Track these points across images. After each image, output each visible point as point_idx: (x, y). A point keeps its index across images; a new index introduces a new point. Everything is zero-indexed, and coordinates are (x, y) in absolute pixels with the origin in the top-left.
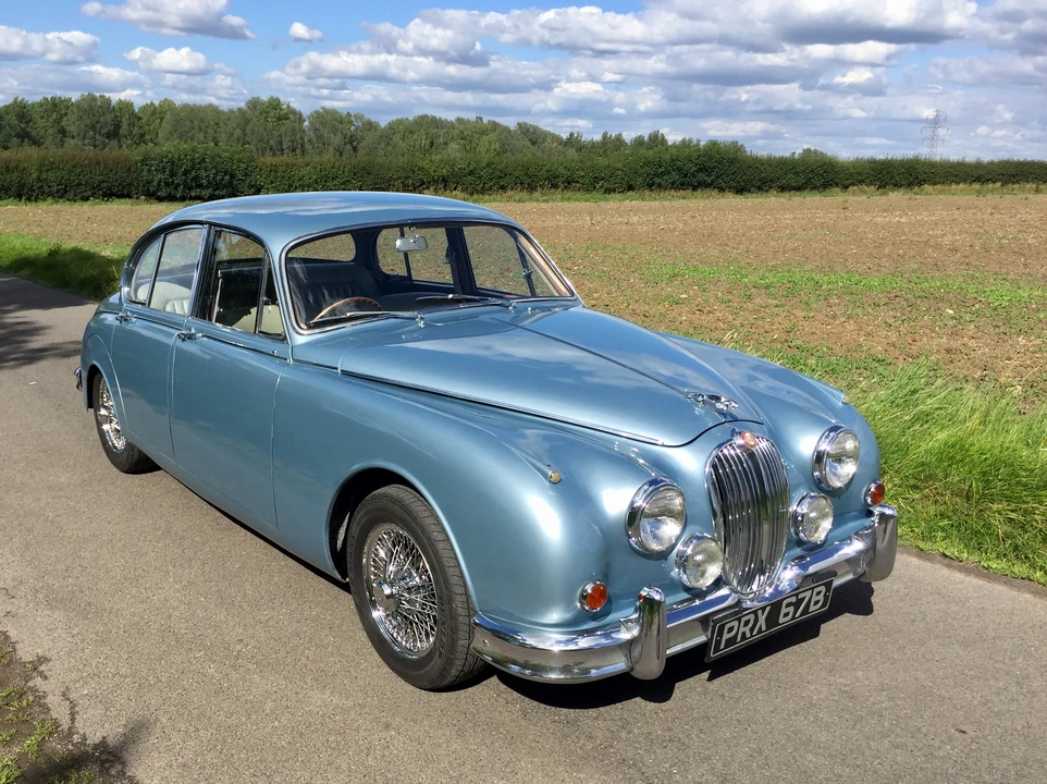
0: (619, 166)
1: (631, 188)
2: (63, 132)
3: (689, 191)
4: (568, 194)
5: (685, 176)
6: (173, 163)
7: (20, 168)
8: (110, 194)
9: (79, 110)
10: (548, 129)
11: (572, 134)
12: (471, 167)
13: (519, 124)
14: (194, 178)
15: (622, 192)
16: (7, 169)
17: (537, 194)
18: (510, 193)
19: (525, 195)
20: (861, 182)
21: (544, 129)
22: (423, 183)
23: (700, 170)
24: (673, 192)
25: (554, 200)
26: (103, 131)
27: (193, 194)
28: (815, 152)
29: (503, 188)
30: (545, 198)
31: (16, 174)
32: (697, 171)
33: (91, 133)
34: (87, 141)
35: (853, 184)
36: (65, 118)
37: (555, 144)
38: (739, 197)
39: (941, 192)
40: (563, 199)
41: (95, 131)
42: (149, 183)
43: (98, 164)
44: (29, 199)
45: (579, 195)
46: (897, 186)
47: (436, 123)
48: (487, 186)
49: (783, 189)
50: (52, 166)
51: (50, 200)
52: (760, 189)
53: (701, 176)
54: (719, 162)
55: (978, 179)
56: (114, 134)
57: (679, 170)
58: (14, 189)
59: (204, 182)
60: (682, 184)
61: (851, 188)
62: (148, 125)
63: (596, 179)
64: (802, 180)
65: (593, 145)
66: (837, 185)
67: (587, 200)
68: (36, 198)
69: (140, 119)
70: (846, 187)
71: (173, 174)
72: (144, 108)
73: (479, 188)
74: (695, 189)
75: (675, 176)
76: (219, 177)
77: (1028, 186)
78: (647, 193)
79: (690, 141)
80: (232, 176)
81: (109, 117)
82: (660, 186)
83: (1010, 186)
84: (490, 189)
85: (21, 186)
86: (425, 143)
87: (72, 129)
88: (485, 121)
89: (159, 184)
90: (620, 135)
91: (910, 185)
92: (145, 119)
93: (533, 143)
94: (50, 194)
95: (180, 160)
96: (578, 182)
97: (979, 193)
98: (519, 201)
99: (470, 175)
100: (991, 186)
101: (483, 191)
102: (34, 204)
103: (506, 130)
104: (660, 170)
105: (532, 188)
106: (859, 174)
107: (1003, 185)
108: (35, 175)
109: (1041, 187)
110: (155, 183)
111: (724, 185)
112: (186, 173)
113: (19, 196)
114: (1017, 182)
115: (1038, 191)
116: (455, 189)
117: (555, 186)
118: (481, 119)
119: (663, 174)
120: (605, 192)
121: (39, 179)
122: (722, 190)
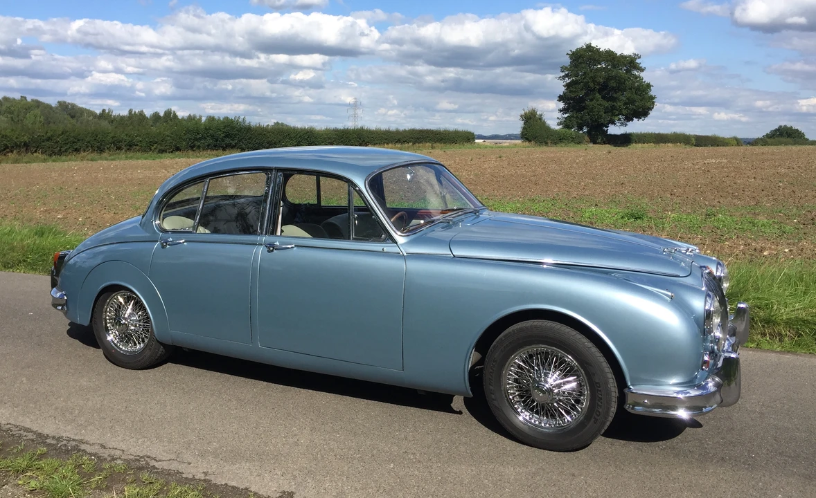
1: (178, 149)
3: (220, 151)
4: (131, 154)
5: (217, 140)
10: (84, 106)
11: (104, 111)
12: (49, 135)
13: (59, 102)
15: (172, 152)
17: (105, 155)
18: (83, 154)
19: (95, 155)
21: (81, 106)
22: (7, 147)
23: (227, 136)
24: (209, 152)
25: (121, 159)
28: (282, 124)
29: (77, 150)
30: (112, 157)
32: (224, 137)
37: (91, 118)
40: (127, 158)
45: (139, 154)
48: (63, 149)
53: (228, 141)
55: (399, 141)
57: (212, 136)
60: (215, 146)
63: (151, 144)
65: (122, 118)
67: (146, 159)
73: (56, 150)
74: (224, 149)
77: (427, 144)
78: (191, 152)
79: (195, 117)
82: (199, 147)
84: (66, 151)
88: (29, 99)
90: (142, 111)
93: (73, 117)
96: (137, 145)
98: (92, 160)
99: (48, 140)
100: (406, 145)
101: (60, 153)
103: (48, 107)
104: (198, 136)
105: (101, 150)
106: (329, 138)
107: (413, 144)
109: (433, 145)
111: (244, 146)
114: (421, 142)
116: (36, 152)
117: (119, 148)
118: (25, 98)
119: (201, 139)
120: (159, 152)
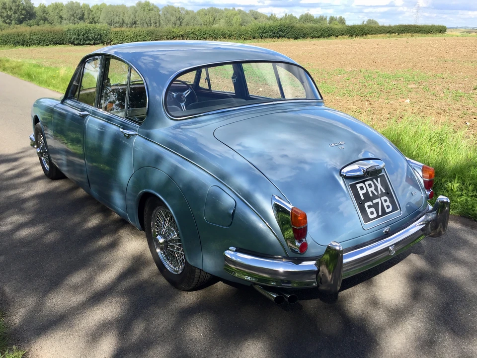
0: (249, 30)
1: (254, 38)
2: (61, 17)
5: (274, 33)
6: (78, 31)
7: (23, 35)
8: (56, 43)
9: (67, 8)
11: (272, 15)
13: (250, 11)
14: (87, 37)
15: (251, 39)
16: (18, 35)
20: (343, 34)
23: (280, 31)
26: (78, 17)
27: (87, 43)
31: (21, 37)
33: (73, 18)
34: (71, 21)
35: (340, 35)
36: (61, 12)
37: (265, 19)
38: (296, 41)
39: (374, 37)
41: (74, 16)
42: (70, 39)
43: (51, 32)
44: (27, 46)
46: (357, 35)
47: (217, 11)
49: (312, 37)
50: (34, 34)
51: (34, 46)
52: (303, 37)
53: (281, 33)
54: (287, 28)
55: (390, 32)
56: (82, 18)
57: (272, 31)
58: (21, 42)
59: (91, 38)
60: (274, 36)
61: (339, 37)
62: (96, 14)
63: (241, 35)
64: (320, 34)
65: (281, 19)
66: (334, 35)
68: (30, 45)
69: (92, 11)
70: (337, 36)
71: (79, 35)
72: (93, 7)
74: (278, 38)
75: (270, 33)
76: (96, 36)
77: (408, 34)
78: (260, 40)
80: (101, 36)
81: (79, 11)
82: (265, 37)
83: (401, 34)
85: (24, 41)
86: (211, 19)
87: (64, 16)
88: (236, 10)
89: (74, 39)
91: (362, 35)
92: (94, 12)
93: (256, 19)
94: (34, 44)
95: (81, 30)
96: (234, 36)
97: (389, 37)
102: (28, 47)
103: (245, 13)
104: (265, 31)
106: (342, 31)
108: (28, 37)
109: (413, 35)
110: (72, 39)
111: (289, 36)
112: (84, 35)
113: (23, 45)
114: (404, 33)
115: (412, 36)
117: (225, 38)
119: (266, 32)
121: (30, 39)
122: (289, 38)
